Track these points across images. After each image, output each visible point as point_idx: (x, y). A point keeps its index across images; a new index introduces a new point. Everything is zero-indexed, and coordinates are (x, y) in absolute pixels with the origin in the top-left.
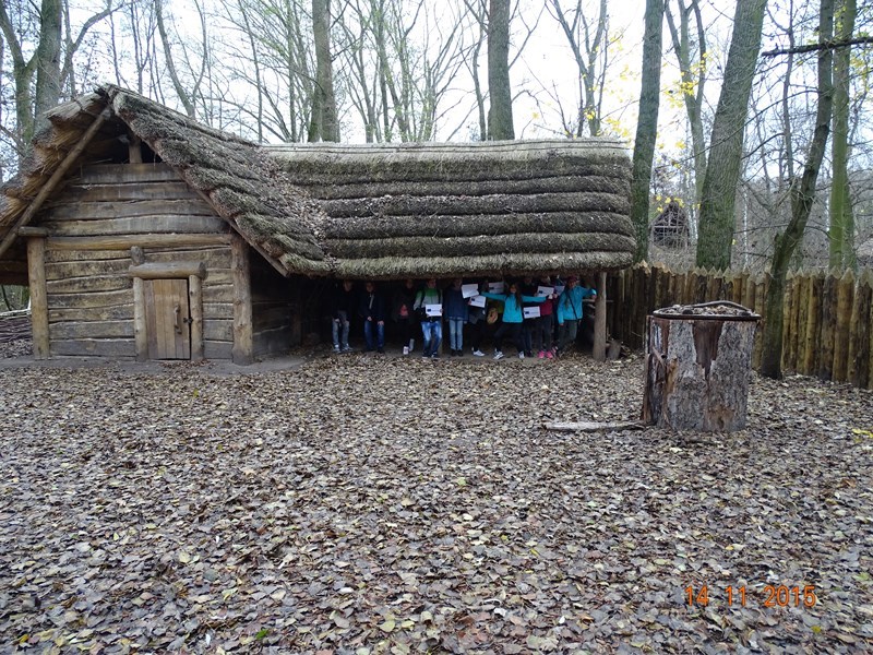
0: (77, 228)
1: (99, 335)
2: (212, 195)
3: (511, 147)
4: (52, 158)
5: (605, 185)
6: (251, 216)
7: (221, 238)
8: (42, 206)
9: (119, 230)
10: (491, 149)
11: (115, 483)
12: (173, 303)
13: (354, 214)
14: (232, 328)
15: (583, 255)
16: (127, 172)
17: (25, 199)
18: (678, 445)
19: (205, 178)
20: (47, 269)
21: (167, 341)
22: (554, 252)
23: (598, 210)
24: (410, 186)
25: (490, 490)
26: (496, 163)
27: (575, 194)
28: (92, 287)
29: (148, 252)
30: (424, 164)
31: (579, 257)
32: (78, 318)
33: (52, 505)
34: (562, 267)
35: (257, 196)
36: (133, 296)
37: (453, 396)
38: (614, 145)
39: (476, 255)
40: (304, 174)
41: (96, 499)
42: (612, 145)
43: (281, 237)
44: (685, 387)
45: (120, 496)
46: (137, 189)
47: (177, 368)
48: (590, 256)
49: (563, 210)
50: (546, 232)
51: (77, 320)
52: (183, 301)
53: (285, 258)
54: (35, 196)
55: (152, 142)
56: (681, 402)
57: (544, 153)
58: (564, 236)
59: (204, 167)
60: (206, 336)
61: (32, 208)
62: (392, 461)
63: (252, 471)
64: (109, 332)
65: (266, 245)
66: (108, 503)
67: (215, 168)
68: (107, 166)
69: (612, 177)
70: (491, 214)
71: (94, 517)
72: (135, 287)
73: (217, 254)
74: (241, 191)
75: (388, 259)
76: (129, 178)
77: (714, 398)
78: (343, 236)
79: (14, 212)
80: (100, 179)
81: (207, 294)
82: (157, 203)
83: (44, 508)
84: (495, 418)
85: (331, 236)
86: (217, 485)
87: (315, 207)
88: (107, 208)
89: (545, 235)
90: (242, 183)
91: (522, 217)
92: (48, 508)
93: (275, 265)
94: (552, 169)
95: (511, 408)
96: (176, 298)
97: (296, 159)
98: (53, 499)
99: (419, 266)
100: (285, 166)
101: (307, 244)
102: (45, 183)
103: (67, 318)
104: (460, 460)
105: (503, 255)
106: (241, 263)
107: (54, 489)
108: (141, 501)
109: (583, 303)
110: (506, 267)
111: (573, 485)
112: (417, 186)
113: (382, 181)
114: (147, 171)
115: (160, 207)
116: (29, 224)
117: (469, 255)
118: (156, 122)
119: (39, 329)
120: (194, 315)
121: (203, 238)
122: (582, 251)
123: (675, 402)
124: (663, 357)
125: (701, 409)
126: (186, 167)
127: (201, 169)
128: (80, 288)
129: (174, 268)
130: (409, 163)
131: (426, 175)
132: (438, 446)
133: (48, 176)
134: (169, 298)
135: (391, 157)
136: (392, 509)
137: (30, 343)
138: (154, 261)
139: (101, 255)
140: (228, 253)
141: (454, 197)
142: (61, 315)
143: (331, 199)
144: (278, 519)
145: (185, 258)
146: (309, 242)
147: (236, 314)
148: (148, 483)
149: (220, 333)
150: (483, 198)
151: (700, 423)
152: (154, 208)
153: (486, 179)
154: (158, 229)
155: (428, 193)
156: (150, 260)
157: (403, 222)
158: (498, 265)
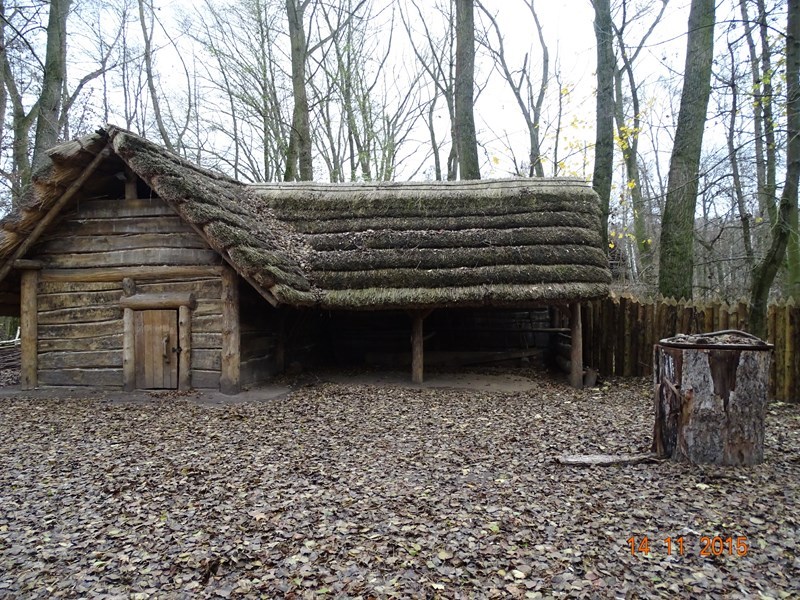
0: (70, 261)
1: (87, 365)
2: (206, 229)
3: (485, 186)
4: (50, 194)
5: (577, 220)
6: (244, 248)
7: (212, 270)
8: (37, 240)
9: (112, 263)
10: (466, 187)
11: (114, 532)
12: (163, 333)
13: (338, 247)
14: (220, 357)
15: (562, 286)
16: (122, 207)
17: (21, 233)
18: (703, 481)
19: (199, 212)
20: (39, 301)
21: (155, 371)
22: (533, 283)
23: (572, 243)
24: (391, 221)
25: (528, 537)
26: (471, 200)
27: (549, 228)
28: (82, 318)
29: (139, 284)
30: (403, 201)
31: (558, 288)
32: (67, 348)
33: (45, 561)
34: (542, 297)
35: (248, 230)
36: (123, 327)
37: (450, 427)
38: (582, 184)
39: (458, 286)
40: (289, 210)
41: (94, 553)
42: (579, 183)
43: (272, 268)
44: (703, 419)
45: (121, 549)
46: (131, 224)
47: (165, 398)
48: (569, 287)
49: (539, 243)
50: (524, 264)
51: (66, 351)
52: (173, 331)
53: (276, 289)
54: (32, 230)
55: (150, 179)
56: (699, 435)
57: (516, 191)
58: (542, 268)
59: (199, 202)
60: (194, 365)
61: (28, 241)
62: (410, 502)
63: (263, 516)
64: (98, 362)
65: (258, 276)
66: (108, 558)
67: (209, 202)
68: (102, 201)
69: (583, 213)
70: (470, 247)
71: (94, 577)
72: (125, 318)
73: (208, 285)
74: (234, 224)
75: (372, 290)
76: (124, 213)
77: (734, 430)
78: (328, 268)
79: (12, 244)
80: (96, 215)
81: (197, 324)
82: (151, 236)
83: (36, 565)
84: (502, 451)
85: (317, 268)
86: (227, 534)
87: (301, 241)
88: (101, 241)
89: (523, 267)
90: (234, 217)
91: (500, 250)
92: (40, 565)
93: (265, 296)
94: (525, 205)
95: (514, 440)
96: (166, 328)
97: (282, 197)
98: (46, 554)
99: (403, 296)
100: (271, 203)
101: (295, 276)
102: (42, 218)
103: (56, 348)
104: (483, 501)
105: (485, 286)
106: (231, 293)
107: (47, 540)
108: (146, 556)
110: (488, 297)
111: (615, 530)
112: (397, 222)
113: (363, 217)
114: (142, 207)
115: (153, 240)
116: (25, 256)
117: (452, 285)
118: (154, 159)
119: (28, 360)
120: (183, 345)
121: (194, 270)
122: (560, 282)
123: (691, 434)
124: (677, 387)
125: (721, 442)
126: (182, 202)
127: (196, 204)
128: (70, 318)
129: (164, 299)
130: (389, 200)
131: (405, 211)
132: (453, 484)
133: (45, 212)
134: (159, 328)
135: (372, 195)
136: (430, 564)
137: (16, 373)
138: (144, 292)
139: (93, 286)
140: (219, 284)
141: (433, 232)
142: (50, 345)
143: (315, 233)
144: (306, 579)
145: (175, 290)
146: (297, 273)
147: (224, 343)
148: (151, 531)
149: (208, 363)
150: (461, 232)
151: (720, 456)
152: (147, 241)
153: (463, 215)
154: (150, 261)
155: (408, 228)
156: (141, 291)
157: (385, 254)
158: (480, 296)
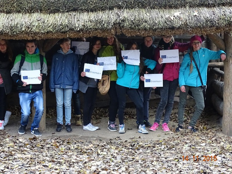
15: (211, 10)
22: (176, 7)
31: (205, 13)
39: (82, 11)
48: (218, 12)
105: (115, 10)
109: (209, 67)
110: (118, 25)
122: (208, 6)
158: (109, 23)
